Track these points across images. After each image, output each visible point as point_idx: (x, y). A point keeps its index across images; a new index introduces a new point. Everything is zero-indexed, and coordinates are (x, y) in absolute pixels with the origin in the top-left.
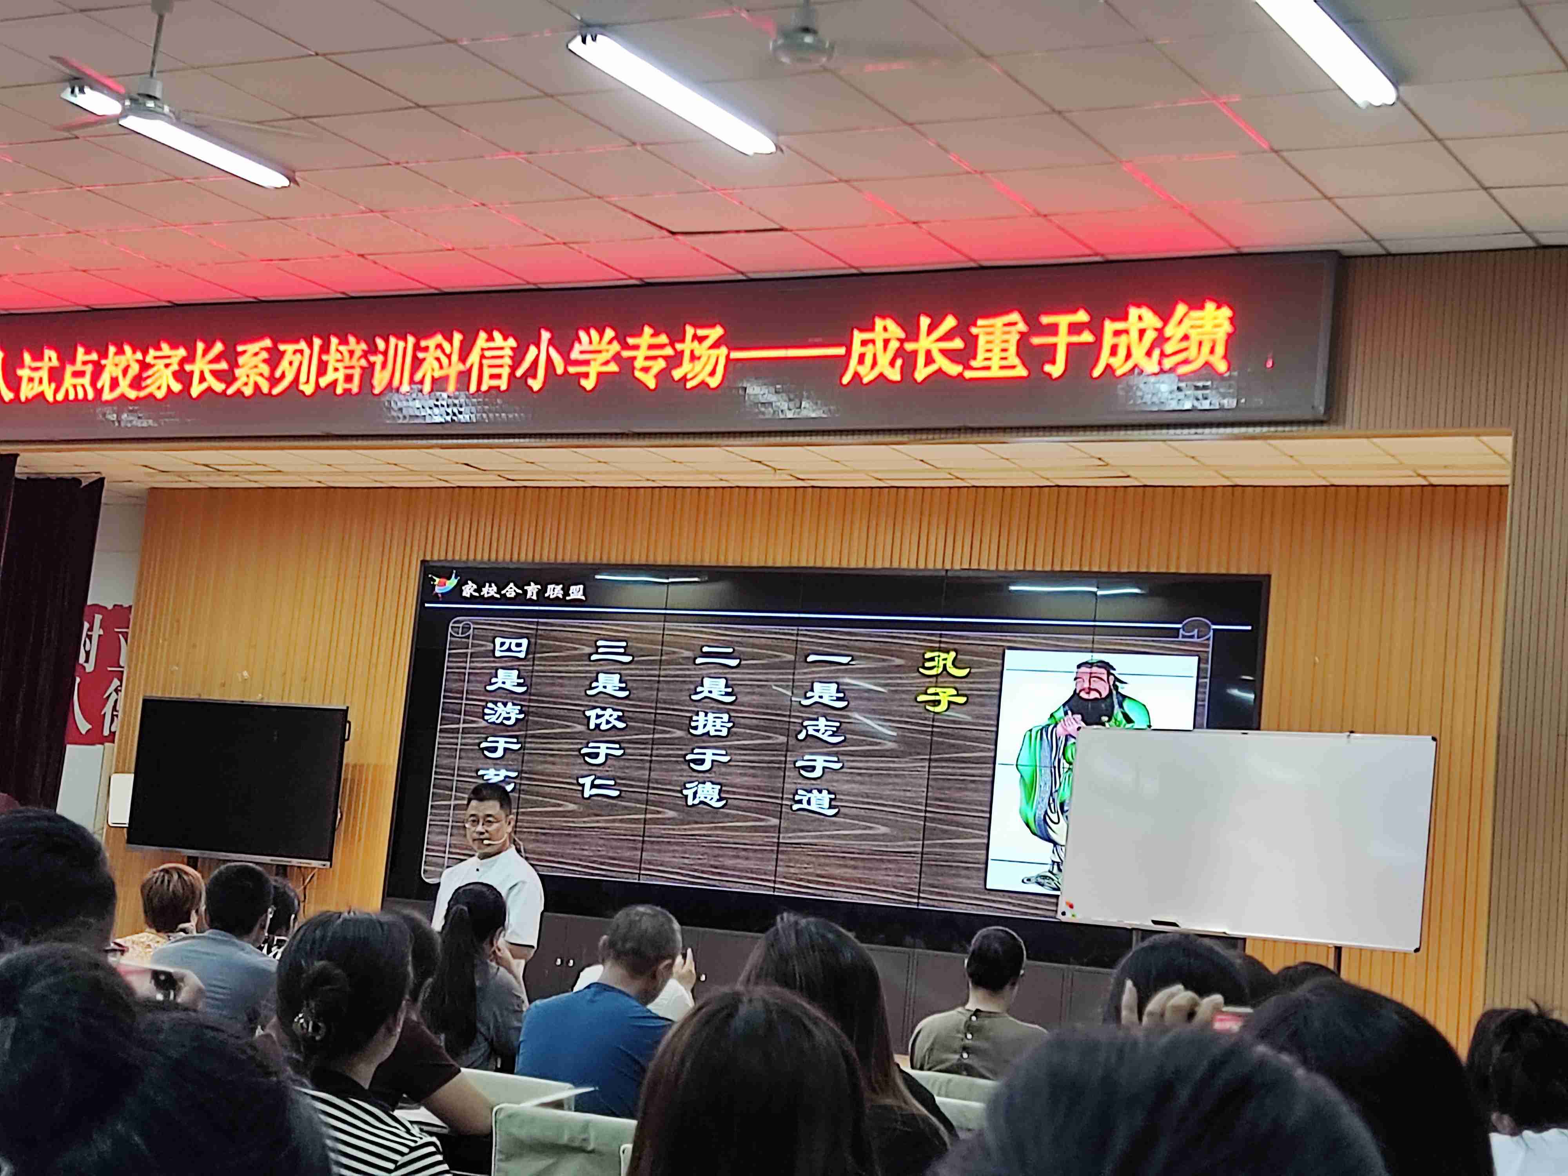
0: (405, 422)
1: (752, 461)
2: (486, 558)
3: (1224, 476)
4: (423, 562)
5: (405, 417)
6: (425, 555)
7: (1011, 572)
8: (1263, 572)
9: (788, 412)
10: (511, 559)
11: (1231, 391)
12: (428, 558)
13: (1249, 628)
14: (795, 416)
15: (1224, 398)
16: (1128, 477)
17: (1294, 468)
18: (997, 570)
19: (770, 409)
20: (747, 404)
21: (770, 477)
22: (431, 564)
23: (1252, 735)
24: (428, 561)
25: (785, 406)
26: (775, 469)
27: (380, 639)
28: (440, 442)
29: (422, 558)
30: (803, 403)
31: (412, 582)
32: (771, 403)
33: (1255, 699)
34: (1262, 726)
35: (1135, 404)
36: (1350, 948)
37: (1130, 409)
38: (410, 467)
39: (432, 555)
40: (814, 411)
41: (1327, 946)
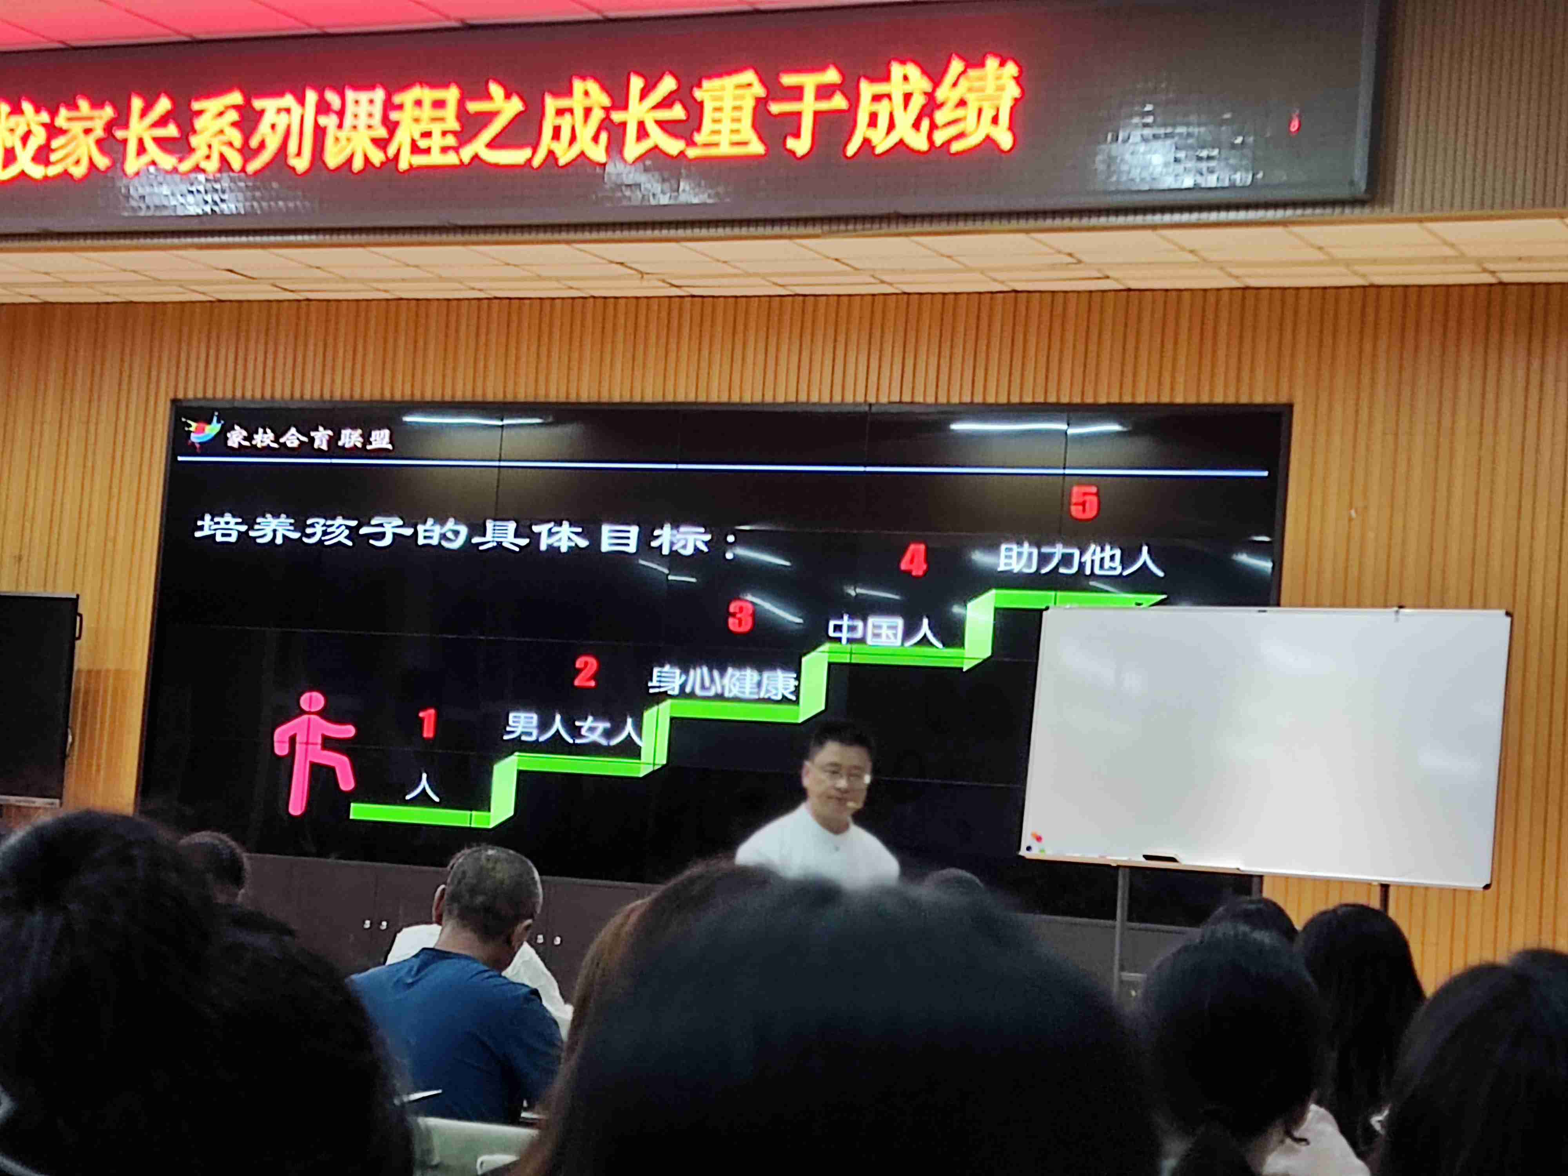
0: (150, 213)
1: (611, 262)
2: (258, 395)
3: (1231, 275)
4: (175, 401)
5: (148, 207)
6: (176, 392)
7: (955, 405)
8: (1283, 399)
9: (661, 196)
10: (292, 395)
11: (1244, 162)
12: (180, 396)
13: (1266, 474)
14: (672, 202)
15: (1235, 172)
16: (1108, 277)
17: (1320, 263)
18: (936, 404)
19: (638, 193)
20: (607, 187)
21: (637, 283)
22: (184, 404)
23: (1272, 612)
24: (180, 400)
25: (657, 187)
26: (641, 273)
27: (118, 503)
28: (196, 240)
29: (171, 395)
30: (682, 184)
31: (160, 426)
32: (638, 185)
33: (1273, 568)
34: (1282, 602)
35: (1118, 182)
36: (1399, 886)
37: (1113, 188)
38: (153, 274)
39: (186, 389)
40: (696, 195)
41: (1369, 884)
